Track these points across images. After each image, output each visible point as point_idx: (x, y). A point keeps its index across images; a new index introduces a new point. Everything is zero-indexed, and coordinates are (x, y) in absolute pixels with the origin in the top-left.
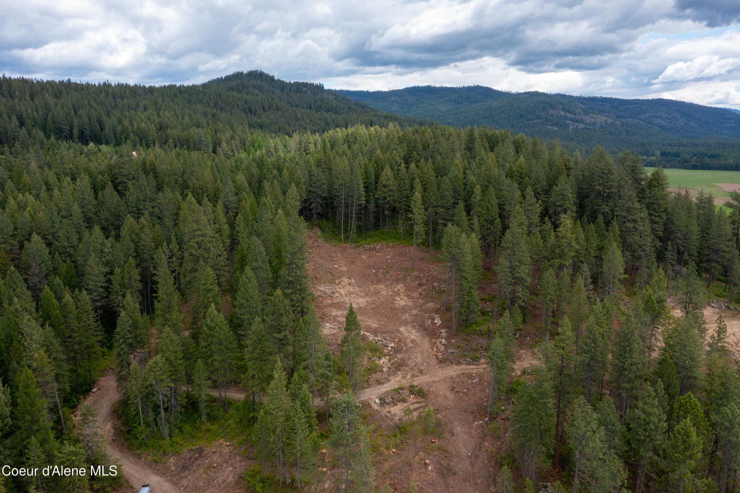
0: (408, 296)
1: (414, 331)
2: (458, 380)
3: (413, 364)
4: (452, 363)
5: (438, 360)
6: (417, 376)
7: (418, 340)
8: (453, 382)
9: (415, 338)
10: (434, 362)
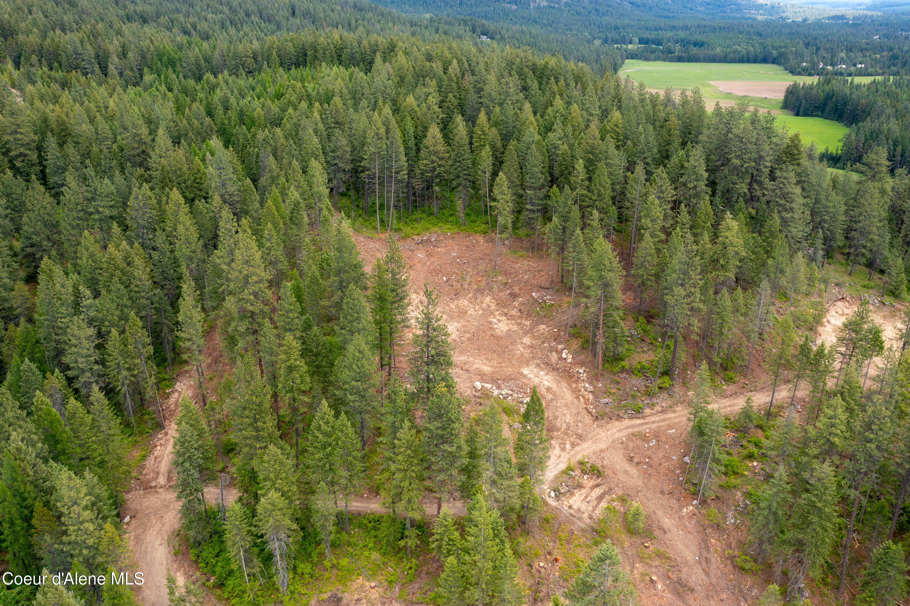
0: (506, 315)
1: (542, 373)
2: (631, 445)
3: (564, 426)
4: (611, 419)
5: (592, 416)
6: (578, 445)
7: (554, 386)
8: (626, 448)
9: (549, 384)
10: (588, 420)
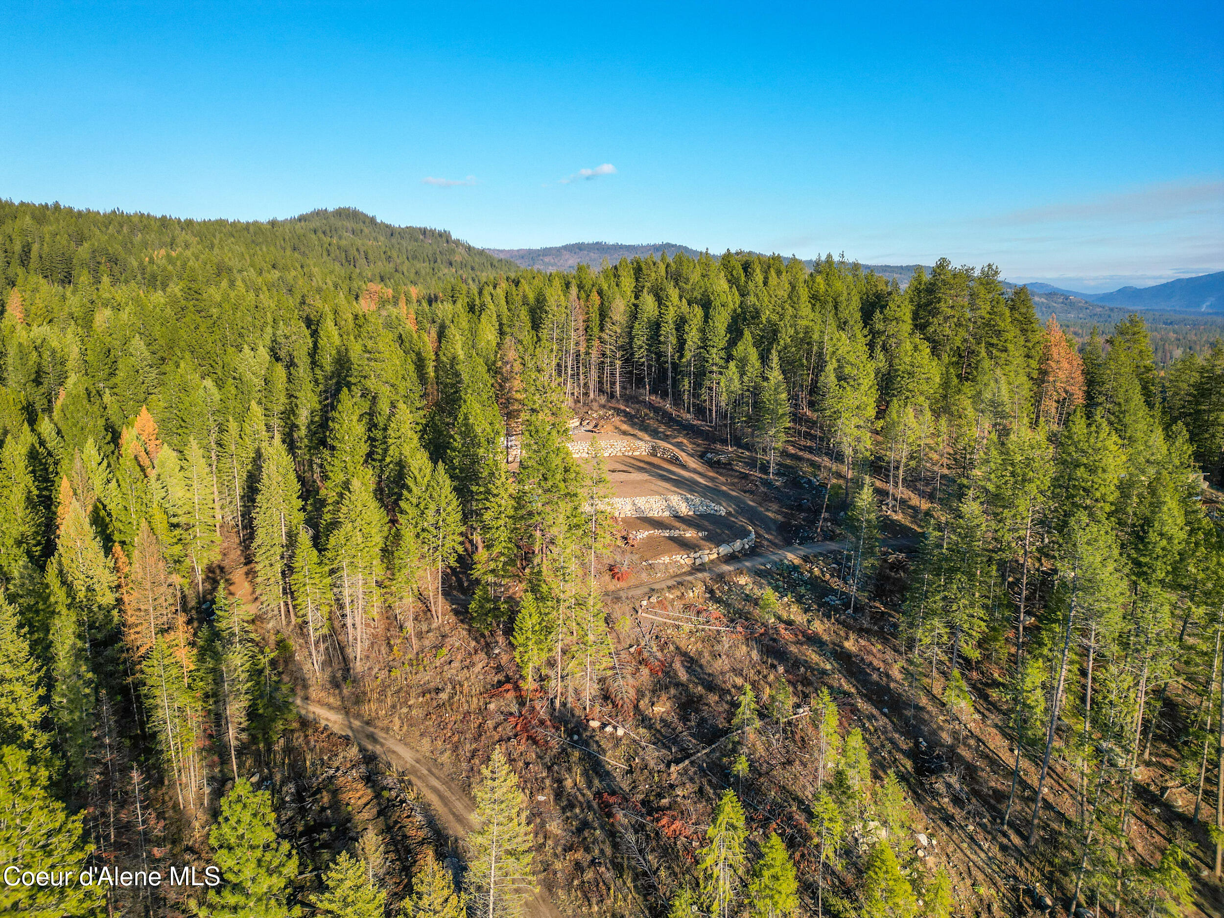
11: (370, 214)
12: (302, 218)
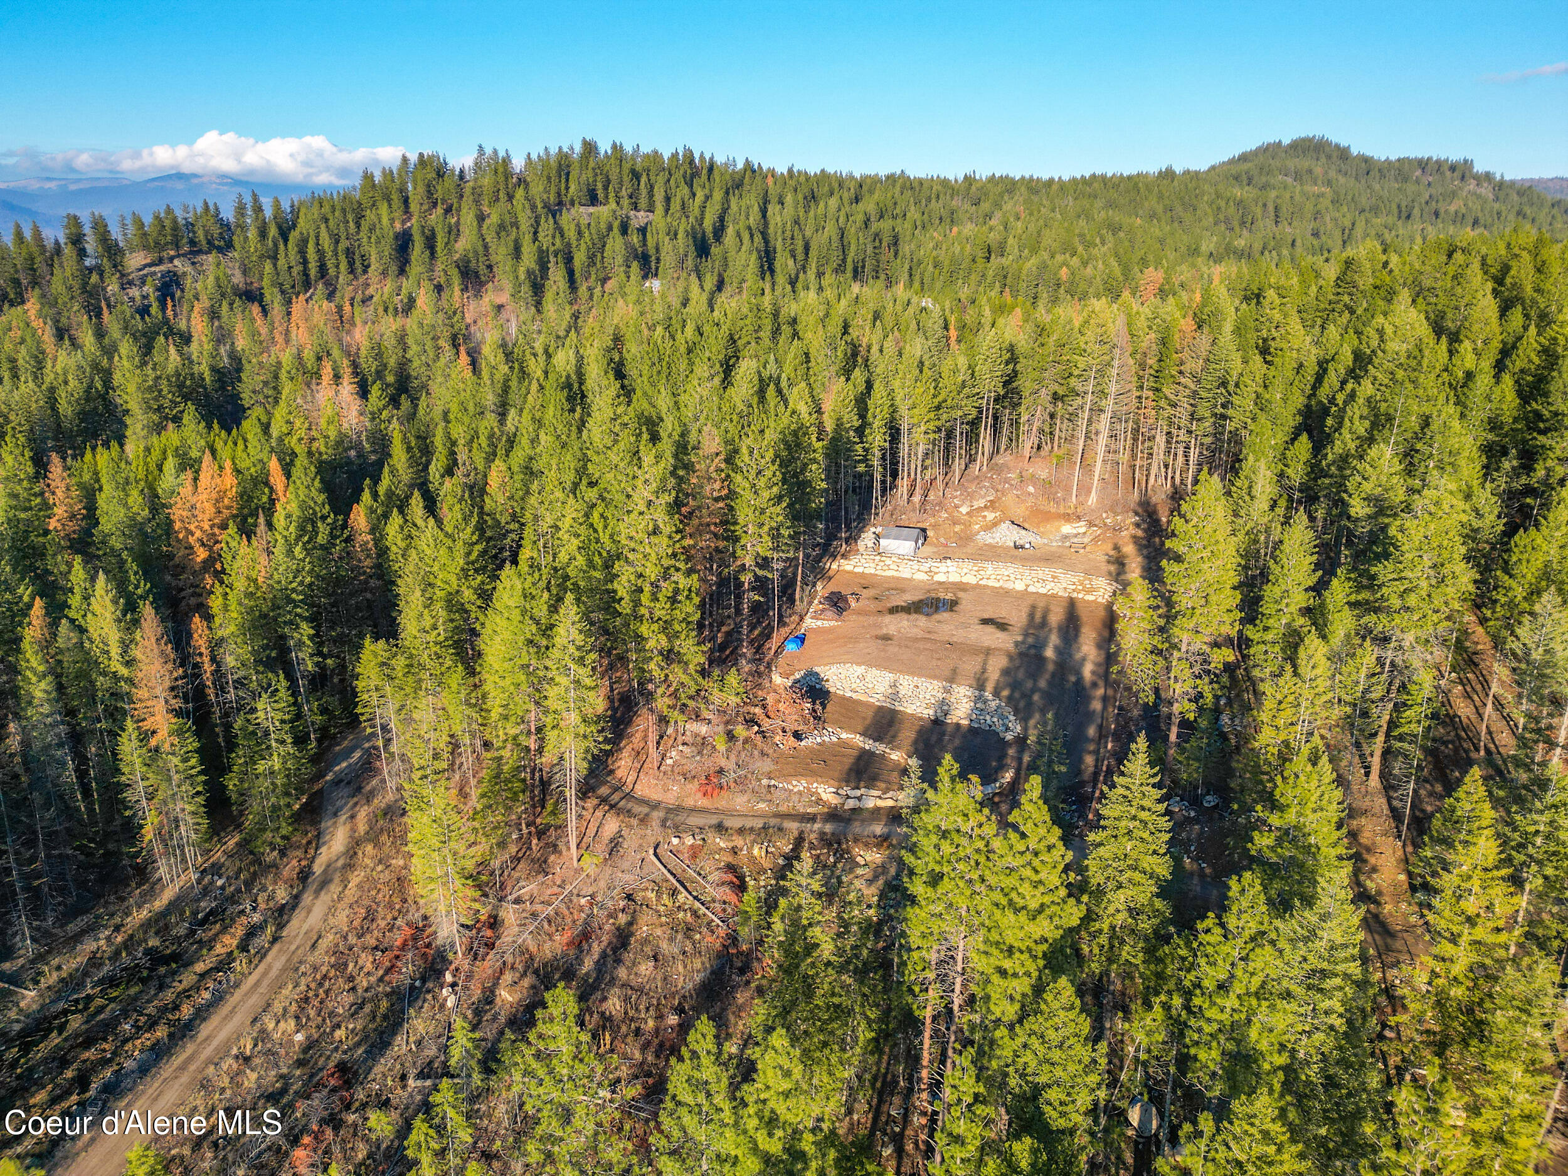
11: (1344, 143)
12: (1244, 158)
